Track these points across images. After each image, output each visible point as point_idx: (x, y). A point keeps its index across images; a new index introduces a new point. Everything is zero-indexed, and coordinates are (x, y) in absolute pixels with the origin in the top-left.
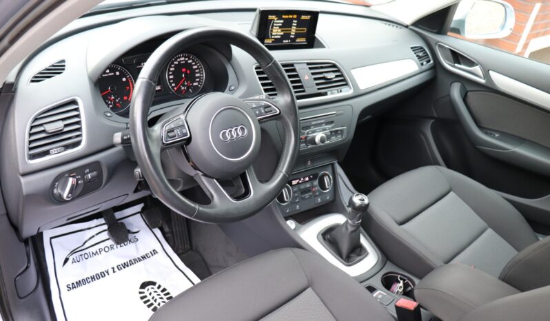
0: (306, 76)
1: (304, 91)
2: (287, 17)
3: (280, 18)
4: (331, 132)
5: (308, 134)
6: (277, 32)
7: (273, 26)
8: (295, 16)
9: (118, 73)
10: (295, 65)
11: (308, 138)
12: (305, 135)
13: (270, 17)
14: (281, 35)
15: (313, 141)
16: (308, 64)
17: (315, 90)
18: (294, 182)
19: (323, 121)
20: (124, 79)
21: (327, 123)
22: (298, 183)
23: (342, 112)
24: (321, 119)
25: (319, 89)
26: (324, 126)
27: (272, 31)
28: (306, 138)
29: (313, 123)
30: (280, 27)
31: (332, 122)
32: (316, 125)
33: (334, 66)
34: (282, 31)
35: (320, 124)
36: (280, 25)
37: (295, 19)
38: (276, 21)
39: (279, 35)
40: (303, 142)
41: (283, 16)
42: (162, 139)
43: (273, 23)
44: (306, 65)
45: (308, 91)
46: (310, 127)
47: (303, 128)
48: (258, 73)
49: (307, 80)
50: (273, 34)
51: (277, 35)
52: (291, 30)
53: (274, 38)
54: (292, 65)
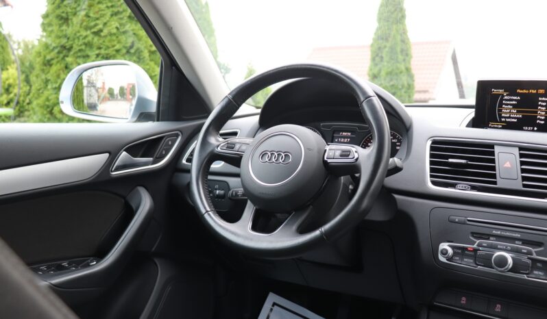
0: (507, 164)
1: (495, 183)
2: (524, 91)
3: (513, 93)
4: (534, 261)
5: (480, 245)
7: (501, 104)
8: (541, 91)
10: (497, 149)
11: (479, 252)
12: (475, 246)
13: (495, 91)
14: (518, 119)
15: (486, 260)
16: (521, 149)
17: (518, 185)
19: (518, 235)
21: (525, 242)
24: (515, 232)
25: (525, 186)
26: (518, 245)
27: (500, 111)
28: (475, 250)
29: (494, 232)
30: (514, 106)
31: (539, 244)
32: (499, 237)
34: (518, 112)
35: (513, 240)
36: (514, 102)
37: (542, 95)
38: (506, 98)
39: (515, 118)
40: (469, 256)
41: (518, 91)
42: (218, 146)
43: (502, 100)
44: (517, 149)
45: (501, 184)
46: (487, 236)
47: (473, 234)
48: (432, 149)
49: (507, 168)
50: (503, 115)
51: (510, 117)
52: (536, 112)
53: (505, 122)
54: (492, 146)
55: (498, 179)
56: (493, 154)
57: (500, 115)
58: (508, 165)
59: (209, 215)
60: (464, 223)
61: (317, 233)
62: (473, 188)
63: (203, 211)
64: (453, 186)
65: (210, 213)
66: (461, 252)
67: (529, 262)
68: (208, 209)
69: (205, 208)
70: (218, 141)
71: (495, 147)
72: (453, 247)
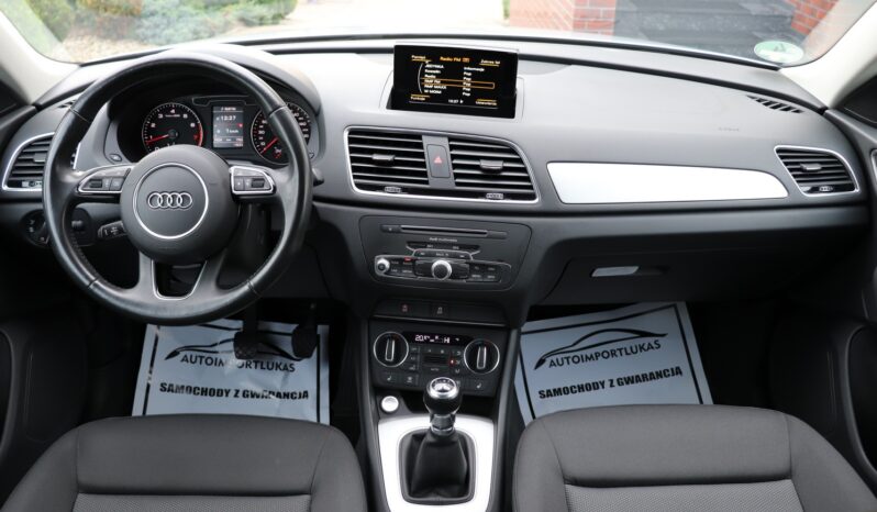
0: (437, 156)
1: (426, 182)
2: (448, 59)
3: (435, 61)
4: (472, 265)
5: (417, 254)
6: (432, 83)
7: (423, 74)
8: (466, 60)
9: (185, 116)
10: (426, 140)
11: (417, 262)
12: (413, 256)
13: (415, 58)
14: (442, 90)
15: (426, 270)
16: (451, 139)
17: (450, 184)
18: (419, 338)
19: (455, 240)
20: (193, 125)
21: (462, 247)
22: (427, 341)
23: (505, 234)
24: (452, 237)
25: (458, 184)
26: (455, 250)
27: (423, 81)
28: (413, 261)
30: (438, 76)
31: (476, 247)
32: (436, 245)
33: (512, 151)
34: (442, 82)
35: (449, 245)
36: (437, 72)
37: (467, 65)
38: (428, 66)
39: (439, 89)
40: (407, 267)
41: (442, 58)
42: (78, 186)
43: (424, 68)
44: (446, 140)
45: (434, 184)
46: (424, 244)
47: (409, 243)
48: (351, 141)
49: (438, 164)
50: (426, 86)
51: (433, 89)
52: (462, 83)
53: (428, 94)
54: (419, 136)
55: (430, 178)
56: (420, 146)
57: (422, 86)
58: (438, 160)
59: (96, 286)
60: (399, 232)
61: (245, 288)
62: (405, 190)
63: (87, 283)
64: (381, 188)
65: (97, 282)
66: (398, 264)
67: (467, 266)
68: (93, 278)
69: (87, 277)
70: (76, 177)
71: (423, 137)
72: (389, 259)
